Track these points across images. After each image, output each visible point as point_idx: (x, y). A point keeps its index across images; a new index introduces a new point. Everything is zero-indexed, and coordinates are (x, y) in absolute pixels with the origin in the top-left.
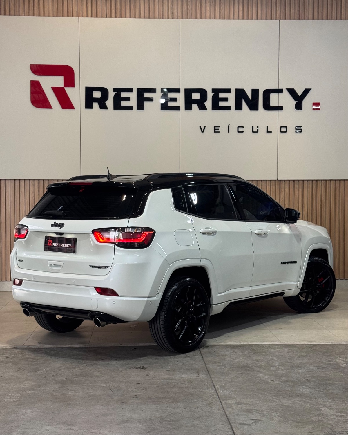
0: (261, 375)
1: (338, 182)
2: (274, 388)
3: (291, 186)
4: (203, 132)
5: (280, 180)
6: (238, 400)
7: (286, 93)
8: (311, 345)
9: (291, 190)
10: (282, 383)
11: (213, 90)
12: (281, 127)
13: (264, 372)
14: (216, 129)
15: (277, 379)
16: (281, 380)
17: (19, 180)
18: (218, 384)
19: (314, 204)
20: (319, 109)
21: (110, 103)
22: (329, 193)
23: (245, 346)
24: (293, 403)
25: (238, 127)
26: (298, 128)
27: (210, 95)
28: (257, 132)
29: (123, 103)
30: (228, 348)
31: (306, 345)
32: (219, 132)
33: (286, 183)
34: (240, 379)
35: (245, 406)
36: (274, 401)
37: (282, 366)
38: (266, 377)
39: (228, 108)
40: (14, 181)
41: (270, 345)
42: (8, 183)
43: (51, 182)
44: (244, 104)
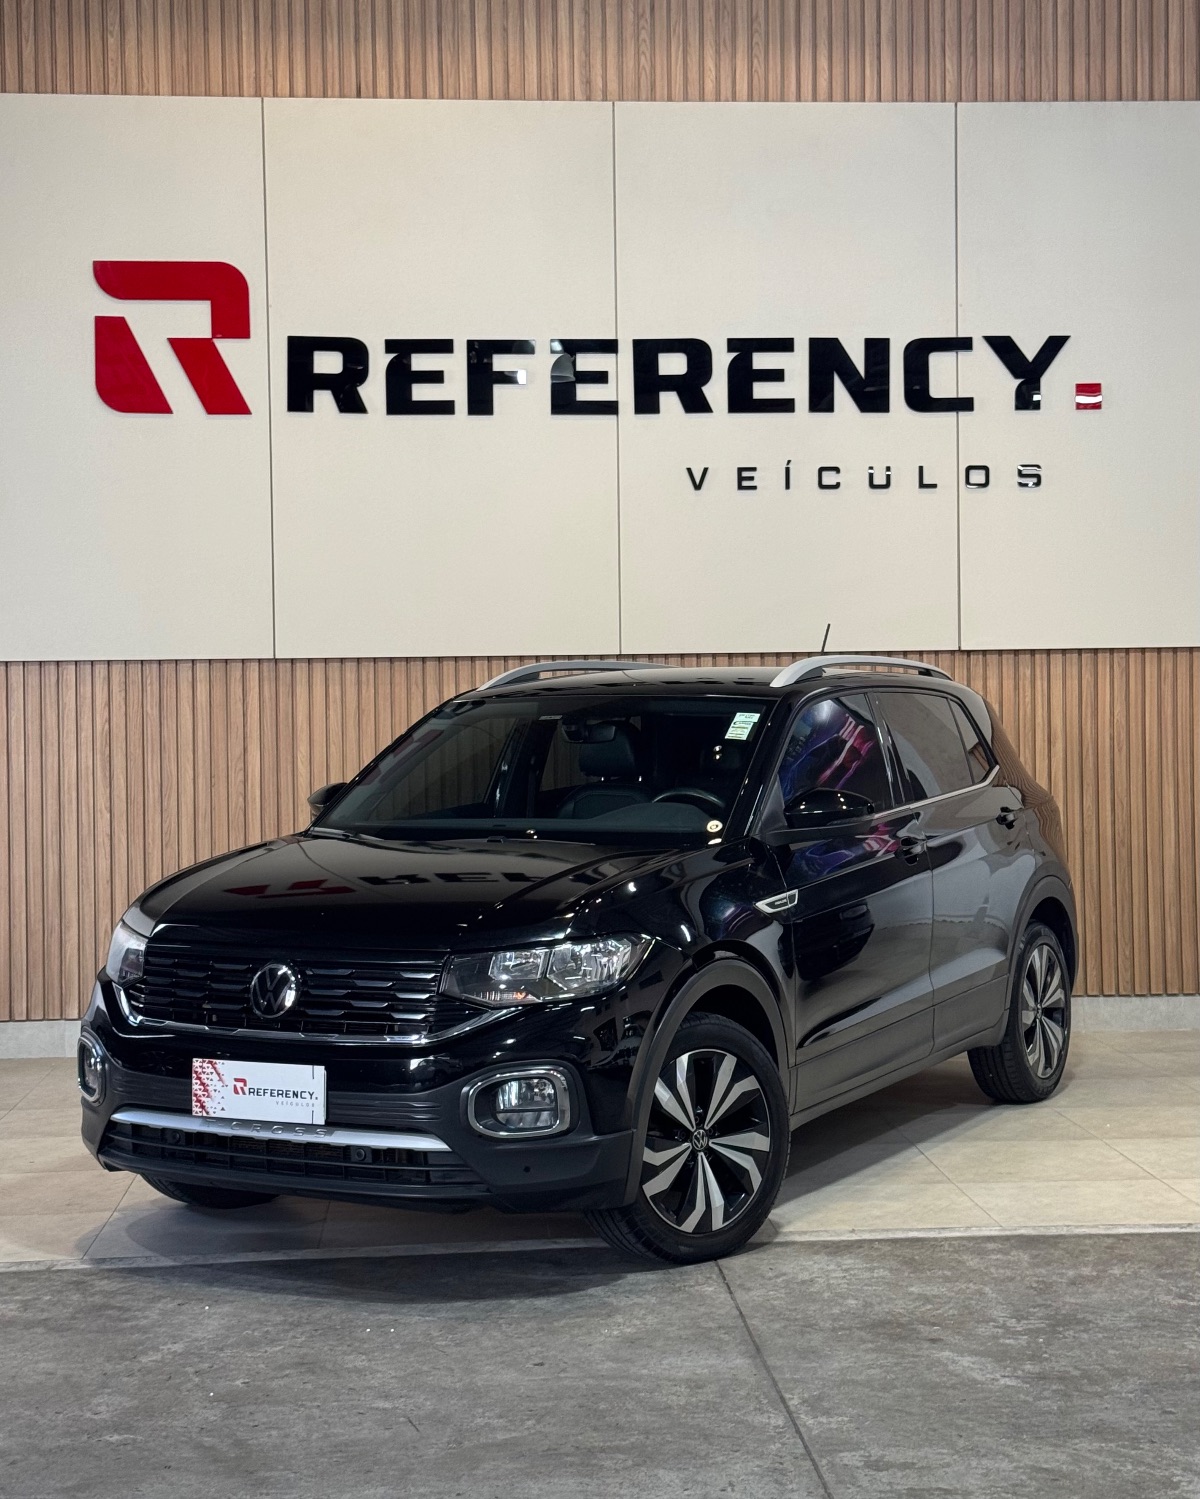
0: (947, 1353)
1: (1167, 657)
2: (996, 1404)
3: (1009, 670)
4: (698, 487)
5: (969, 652)
6: (876, 1452)
7: (983, 352)
8: (1108, 1236)
9: (1008, 684)
10: (1027, 1383)
11: (733, 344)
12: (969, 469)
13: (954, 1342)
14: (744, 478)
15: (1005, 1368)
16: (1020, 1373)
17: (58, 662)
18: (797, 1391)
19: (1089, 730)
20: (1097, 406)
21: (374, 390)
22: (1140, 696)
23: (876, 1245)
24: (1076, 1459)
25: (822, 470)
26: (1026, 471)
27: (721, 360)
28: (887, 485)
29: (421, 392)
30: (817, 1253)
31: (1090, 1236)
32: (754, 488)
33: (988, 661)
34: (873, 1371)
35: (904, 1476)
36: (1008, 1456)
37: (1019, 1321)
38: (966, 1361)
39: (786, 405)
40: (38, 667)
41: (965, 1242)
42: (16, 673)
43: (168, 670)
44: (840, 392)
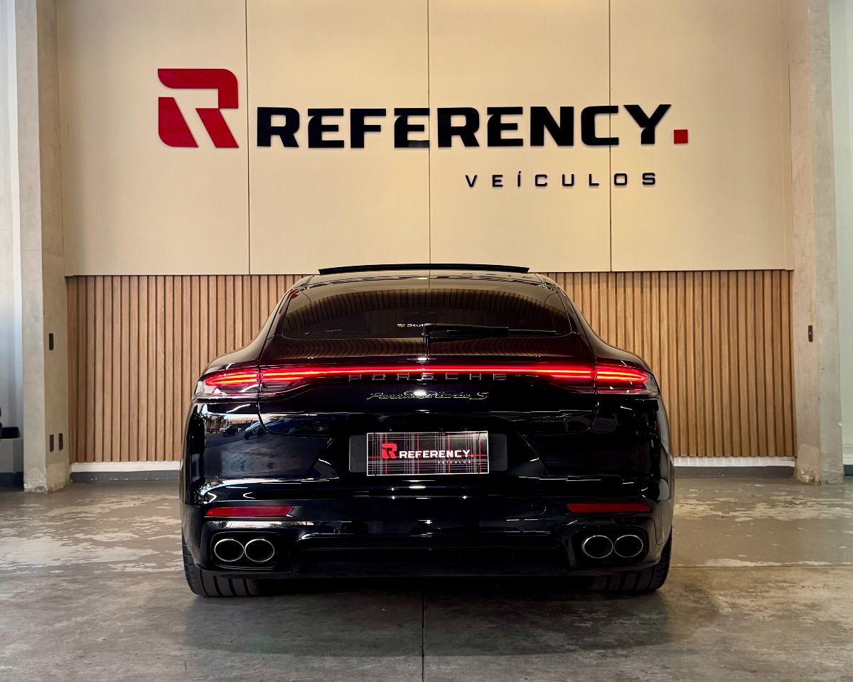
0: (538, 630)
1: (724, 276)
3: (638, 282)
5: (616, 273)
9: (638, 290)
11: (490, 110)
12: (616, 176)
13: (546, 624)
14: (496, 181)
17: (139, 276)
19: (681, 315)
21: (302, 135)
25: (537, 177)
26: (647, 177)
28: (572, 184)
29: (327, 136)
32: (501, 186)
33: (627, 278)
38: (549, 635)
39: (519, 143)
40: (128, 278)
42: (117, 282)
43: (195, 280)
44: (548, 136)
